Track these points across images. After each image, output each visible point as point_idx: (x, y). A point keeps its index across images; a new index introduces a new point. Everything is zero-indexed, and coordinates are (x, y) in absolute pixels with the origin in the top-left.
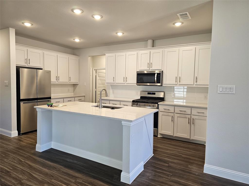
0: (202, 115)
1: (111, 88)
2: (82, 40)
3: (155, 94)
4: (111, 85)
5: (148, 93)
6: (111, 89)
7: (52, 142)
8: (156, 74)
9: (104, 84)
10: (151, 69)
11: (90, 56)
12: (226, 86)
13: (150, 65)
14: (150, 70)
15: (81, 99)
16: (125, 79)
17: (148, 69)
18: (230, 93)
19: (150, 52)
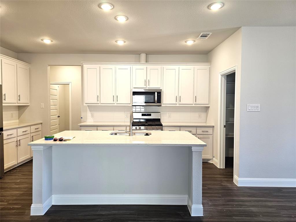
0: (206, 133)
1: (88, 109)
2: (54, 42)
3: (151, 116)
4: (88, 106)
5: (142, 114)
6: (89, 112)
7: (53, 196)
8: (156, 93)
9: (56, 105)
10: (148, 87)
11: (49, 65)
12: (254, 105)
13: (146, 82)
14: (148, 89)
15: (38, 128)
16: (116, 98)
17: (145, 87)
18: (256, 110)
19: (147, 67)
